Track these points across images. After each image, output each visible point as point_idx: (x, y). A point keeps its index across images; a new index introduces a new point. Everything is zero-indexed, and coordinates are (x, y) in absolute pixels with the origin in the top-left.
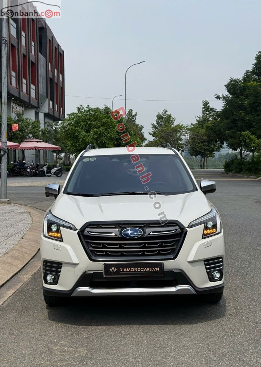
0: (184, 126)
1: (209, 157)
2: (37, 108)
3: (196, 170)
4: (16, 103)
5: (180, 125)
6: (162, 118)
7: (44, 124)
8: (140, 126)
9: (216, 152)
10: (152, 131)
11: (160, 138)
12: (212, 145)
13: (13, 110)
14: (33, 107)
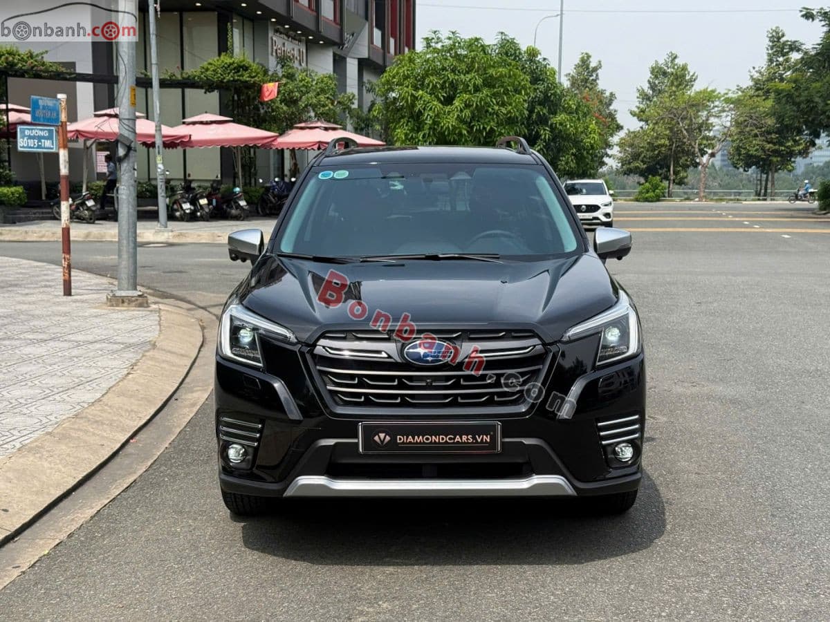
0: (719, 93)
1: (780, 171)
2: (338, 46)
3: (744, 202)
4: (282, 30)
5: (709, 90)
6: (665, 74)
7: (359, 85)
8: (607, 94)
9: (799, 159)
10: (637, 107)
11: (656, 123)
12: (789, 141)
13: (275, 48)
14: (329, 43)
